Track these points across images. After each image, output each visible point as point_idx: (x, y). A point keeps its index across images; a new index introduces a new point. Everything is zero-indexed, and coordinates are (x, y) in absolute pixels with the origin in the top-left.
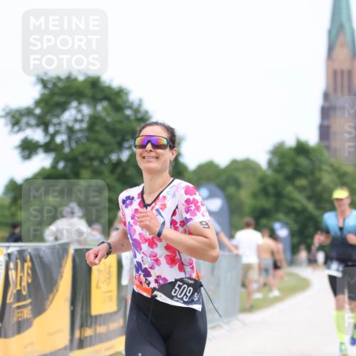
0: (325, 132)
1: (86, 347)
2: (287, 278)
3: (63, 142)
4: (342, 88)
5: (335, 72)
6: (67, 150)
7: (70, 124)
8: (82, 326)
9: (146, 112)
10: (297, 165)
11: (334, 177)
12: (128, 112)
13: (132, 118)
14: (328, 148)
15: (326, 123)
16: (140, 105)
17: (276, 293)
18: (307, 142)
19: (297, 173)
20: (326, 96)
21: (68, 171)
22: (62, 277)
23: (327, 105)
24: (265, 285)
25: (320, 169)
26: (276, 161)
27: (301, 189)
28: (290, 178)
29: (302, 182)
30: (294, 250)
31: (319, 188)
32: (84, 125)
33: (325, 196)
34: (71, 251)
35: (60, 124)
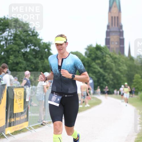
0: (107, 41)
1: (12, 126)
2: (92, 99)
3: (3, 44)
4: (115, 24)
5: (112, 17)
6: (5, 47)
7: (6, 37)
8: (10, 118)
9: (37, 33)
10: (97, 54)
11: (111, 59)
12: (30, 32)
13: (31, 35)
14: (109, 47)
15: (108, 38)
16: (34, 30)
17: (88, 105)
18: (100, 45)
19: (97, 58)
20: (108, 27)
21: (5, 56)
22: (2, 98)
23: (108, 30)
24: (84, 102)
25: (105, 56)
26: (88, 53)
27: (98, 64)
28: (94, 60)
29: (99, 61)
30: (95, 88)
31: (105, 64)
32: (12, 37)
33: (108, 67)
34: (6, 88)
35: (2, 37)
